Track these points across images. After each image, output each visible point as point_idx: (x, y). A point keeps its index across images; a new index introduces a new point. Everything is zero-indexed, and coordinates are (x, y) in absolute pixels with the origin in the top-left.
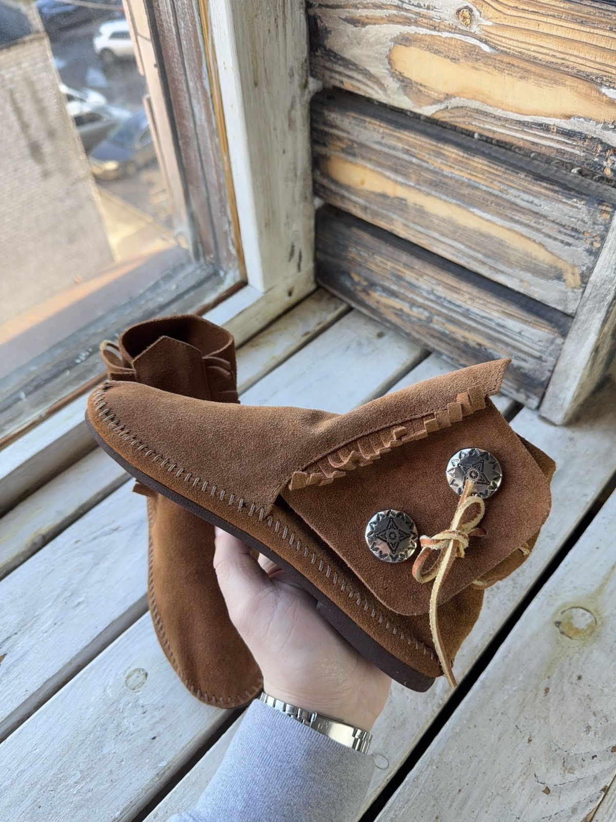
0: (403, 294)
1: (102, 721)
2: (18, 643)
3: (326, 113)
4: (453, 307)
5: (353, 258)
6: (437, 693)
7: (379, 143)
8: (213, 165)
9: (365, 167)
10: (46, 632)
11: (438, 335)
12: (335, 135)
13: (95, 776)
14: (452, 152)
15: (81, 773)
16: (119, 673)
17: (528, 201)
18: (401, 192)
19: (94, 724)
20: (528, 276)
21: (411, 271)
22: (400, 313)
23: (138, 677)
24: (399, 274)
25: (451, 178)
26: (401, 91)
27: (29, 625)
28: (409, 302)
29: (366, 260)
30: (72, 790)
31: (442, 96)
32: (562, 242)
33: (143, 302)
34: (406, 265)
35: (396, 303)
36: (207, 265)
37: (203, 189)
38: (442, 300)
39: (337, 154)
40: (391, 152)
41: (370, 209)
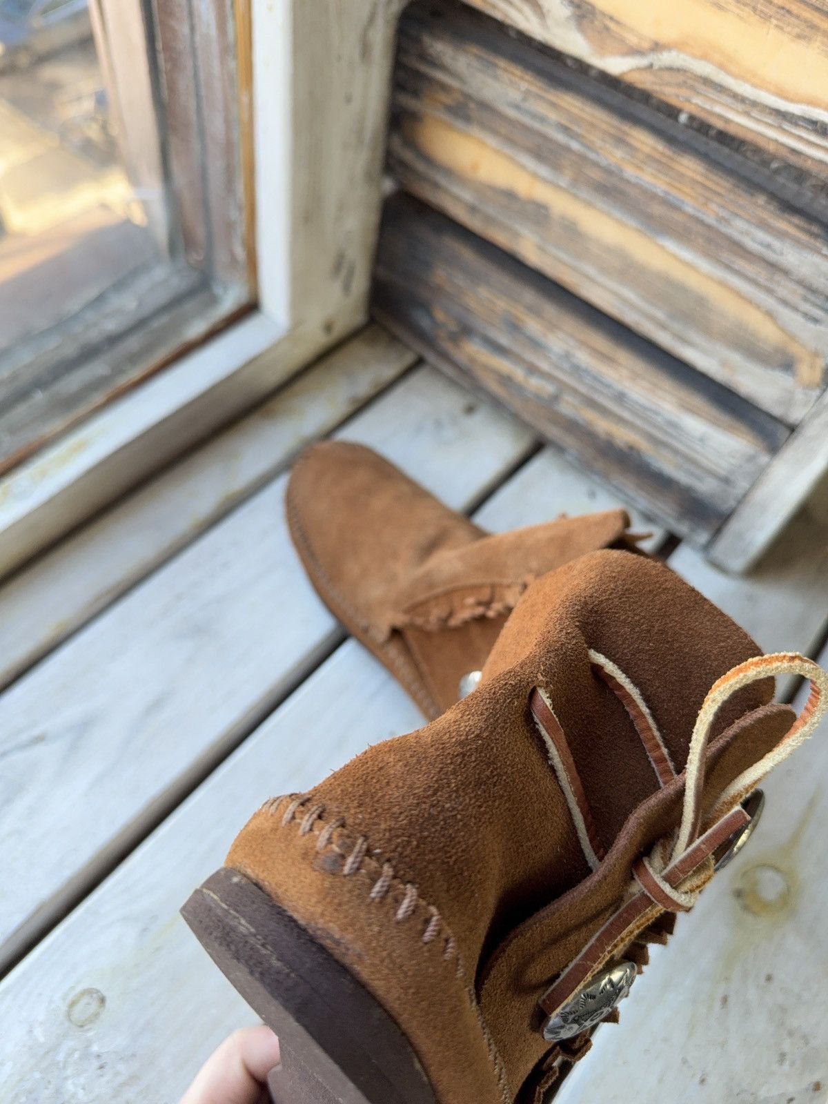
0: (517, 353)
1: (28, 1085)
3: (427, 40)
4: (598, 385)
5: (439, 285)
7: (517, 107)
8: (221, 107)
9: (483, 144)
11: (563, 423)
12: (436, 80)
14: (644, 140)
16: (56, 998)
17: (761, 244)
18: (542, 193)
19: (15, 1091)
20: (736, 358)
21: (538, 321)
22: (507, 381)
24: (516, 321)
25: (636, 185)
26: (572, 24)
28: (525, 367)
29: (462, 292)
31: (646, 45)
32: (806, 315)
33: (79, 327)
34: (531, 309)
35: (504, 365)
36: (190, 270)
37: (197, 146)
38: (582, 372)
39: (436, 113)
40: (536, 125)
41: (482, 213)
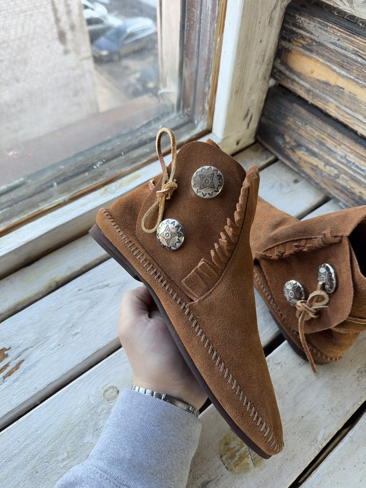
0: (322, 155)
1: (85, 419)
2: (33, 354)
3: (298, 16)
4: (358, 171)
5: (290, 125)
6: (319, 440)
8: (208, 44)
9: (318, 61)
10: (52, 349)
11: (340, 188)
12: (300, 34)
13: (76, 457)
15: (67, 453)
16: (100, 387)
18: (341, 82)
19: (79, 421)
21: (332, 140)
22: (315, 168)
23: (112, 392)
24: (323, 141)
27: (41, 342)
28: (324, 162)
29: (299, 128)
30: (60, 464)
33: (139, 134)
35: (314, 161)
36: (184, 116)
37: (196, 61)
38: (351, 164)
39: (298, 48)
41: (312, 92)
